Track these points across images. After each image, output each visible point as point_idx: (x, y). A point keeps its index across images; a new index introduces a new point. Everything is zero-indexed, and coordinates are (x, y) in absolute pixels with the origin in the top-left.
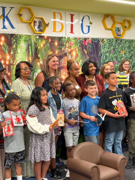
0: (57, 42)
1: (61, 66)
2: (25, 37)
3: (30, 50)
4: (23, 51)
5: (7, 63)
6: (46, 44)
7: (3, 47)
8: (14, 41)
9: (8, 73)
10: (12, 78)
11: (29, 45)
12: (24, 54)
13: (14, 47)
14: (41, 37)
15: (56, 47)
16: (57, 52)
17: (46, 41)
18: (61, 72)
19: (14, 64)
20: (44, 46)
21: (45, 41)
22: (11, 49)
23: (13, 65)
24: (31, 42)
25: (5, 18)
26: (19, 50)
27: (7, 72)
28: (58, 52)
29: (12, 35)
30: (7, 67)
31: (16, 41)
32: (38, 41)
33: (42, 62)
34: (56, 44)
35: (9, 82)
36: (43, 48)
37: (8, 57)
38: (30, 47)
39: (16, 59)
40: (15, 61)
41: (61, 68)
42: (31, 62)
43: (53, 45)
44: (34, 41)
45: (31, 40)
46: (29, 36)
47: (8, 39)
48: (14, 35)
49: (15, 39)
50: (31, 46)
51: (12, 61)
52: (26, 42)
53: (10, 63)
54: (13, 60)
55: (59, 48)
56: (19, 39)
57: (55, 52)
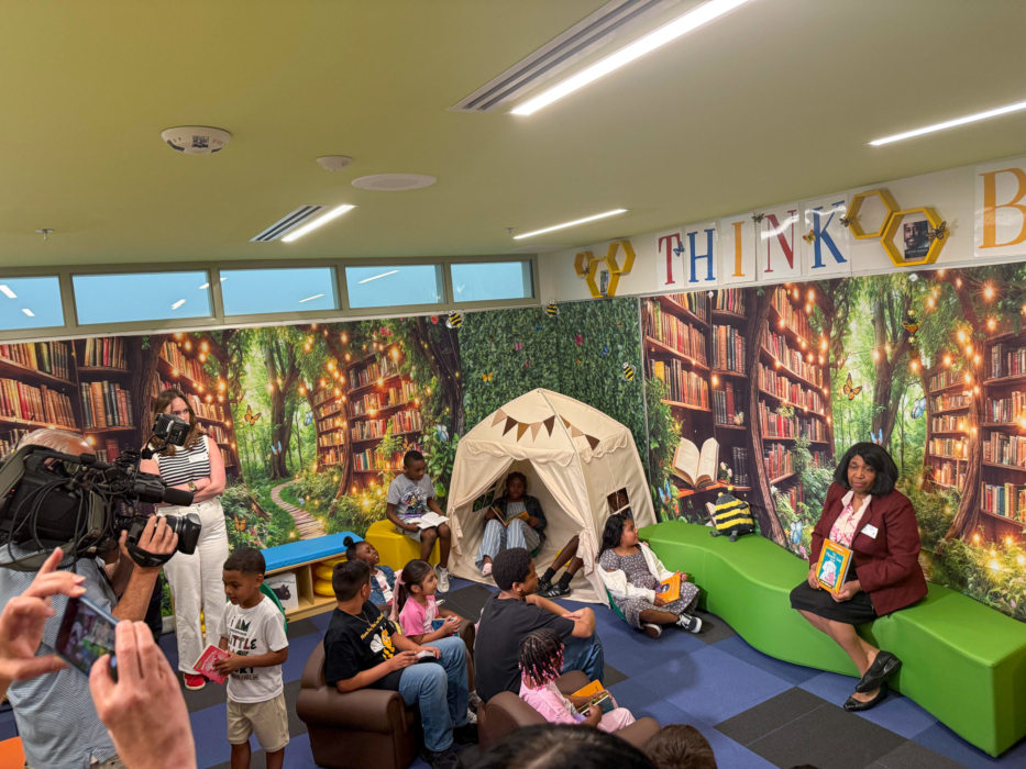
0: (993, 286)
1: (1014, 377)
2: (870, 282)
3: (888, 323)
4: (865, 327)
5: (822, 360)
6: (944, 296)
7: (811, 319)
8: (841, 298)
11: (881, 308)
12: (868, 334)
13: (840, 315)
14: (926, 276)
15: (988, 305)
16: (992, 324)
17: (943, 286)
18: (1014, 403)
19: (839, 363)
20: (938, 304)
21: (939, 287)
22: (831, 323)
23: (835, 366)
24: (889, 296)
25: (821, 240)
26: (853, 325)
28: (1000, 326)
29: (834, 283)
30: (821, 371)
31: (845, 299)
32: (917, 291)
33: (929, 360)
34: (989, 292)
36: (934, 312)
37: (824, 345)
38: (887, 313)
39: (846, 350)
40: (843, 356)
41: (1015, 385)
42: (889, 358)
43: (975, 298)
44: (901, 292)
45: (891, 288)
46: (882, 277)
47: (824, 294)
48: (840, 280)
49: (843, 293)
50: (891, 308)
51: (832, 357)
52: (873, 298)
54: (835, 353)
55: (1005, 306)
56: (852, 290)
57: (985, 322)
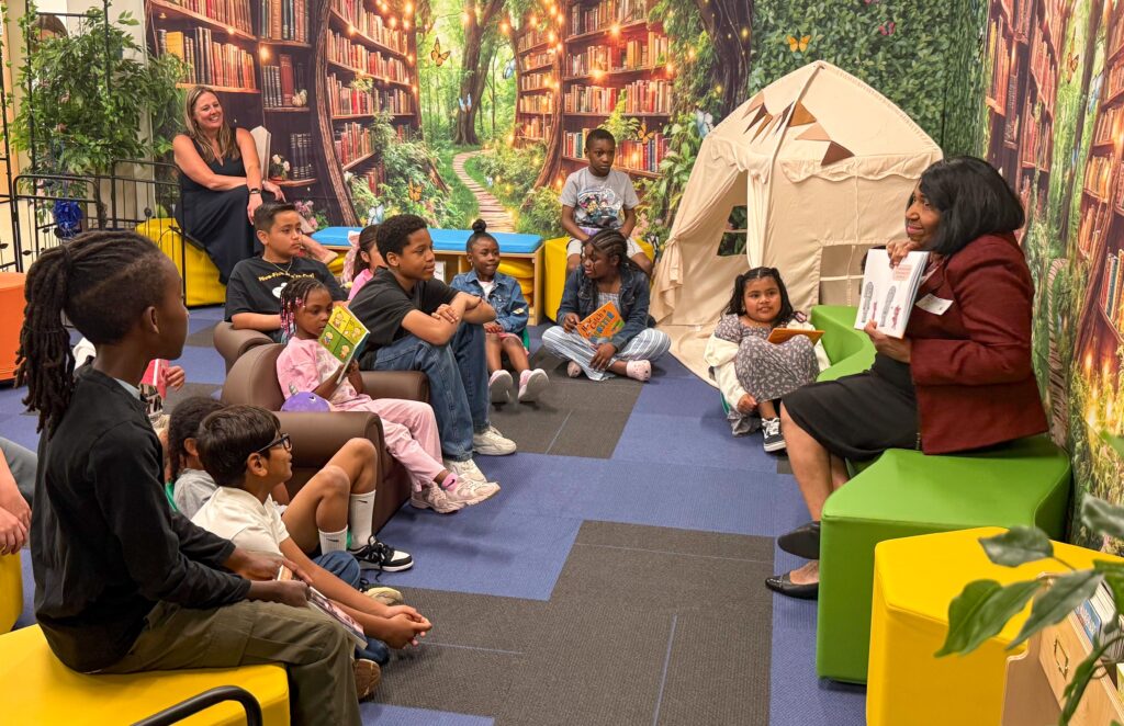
9: (408, 54)
10: (420, 71)
27: (405, 54)
35: (410, 82)
53: (414, 25)
